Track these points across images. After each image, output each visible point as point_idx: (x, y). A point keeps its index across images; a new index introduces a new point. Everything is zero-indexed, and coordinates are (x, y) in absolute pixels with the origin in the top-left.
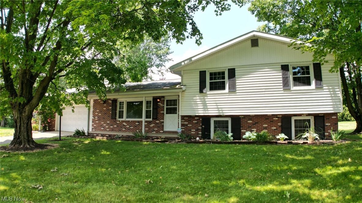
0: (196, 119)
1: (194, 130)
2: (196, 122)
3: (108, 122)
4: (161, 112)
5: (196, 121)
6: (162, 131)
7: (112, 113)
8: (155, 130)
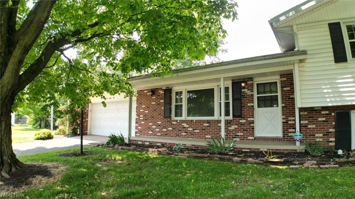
0: (323, 114)
1: (321, 135)
2: (324, 119)
3: (159, 123)
4: (249, 105)
5: (323, 117)
6: (253, 138)
7: (164, 108)
8: (238, 136)
